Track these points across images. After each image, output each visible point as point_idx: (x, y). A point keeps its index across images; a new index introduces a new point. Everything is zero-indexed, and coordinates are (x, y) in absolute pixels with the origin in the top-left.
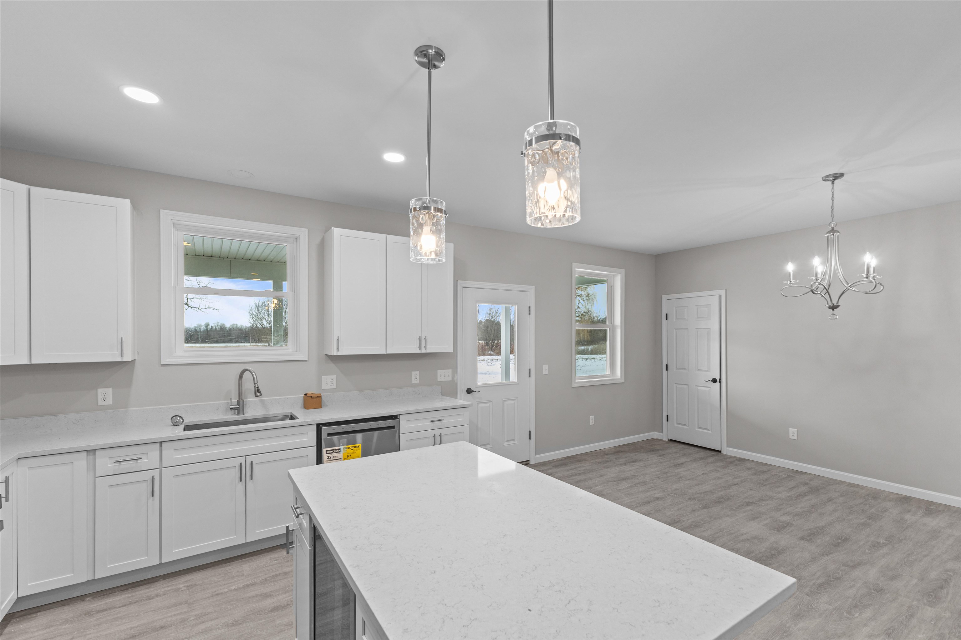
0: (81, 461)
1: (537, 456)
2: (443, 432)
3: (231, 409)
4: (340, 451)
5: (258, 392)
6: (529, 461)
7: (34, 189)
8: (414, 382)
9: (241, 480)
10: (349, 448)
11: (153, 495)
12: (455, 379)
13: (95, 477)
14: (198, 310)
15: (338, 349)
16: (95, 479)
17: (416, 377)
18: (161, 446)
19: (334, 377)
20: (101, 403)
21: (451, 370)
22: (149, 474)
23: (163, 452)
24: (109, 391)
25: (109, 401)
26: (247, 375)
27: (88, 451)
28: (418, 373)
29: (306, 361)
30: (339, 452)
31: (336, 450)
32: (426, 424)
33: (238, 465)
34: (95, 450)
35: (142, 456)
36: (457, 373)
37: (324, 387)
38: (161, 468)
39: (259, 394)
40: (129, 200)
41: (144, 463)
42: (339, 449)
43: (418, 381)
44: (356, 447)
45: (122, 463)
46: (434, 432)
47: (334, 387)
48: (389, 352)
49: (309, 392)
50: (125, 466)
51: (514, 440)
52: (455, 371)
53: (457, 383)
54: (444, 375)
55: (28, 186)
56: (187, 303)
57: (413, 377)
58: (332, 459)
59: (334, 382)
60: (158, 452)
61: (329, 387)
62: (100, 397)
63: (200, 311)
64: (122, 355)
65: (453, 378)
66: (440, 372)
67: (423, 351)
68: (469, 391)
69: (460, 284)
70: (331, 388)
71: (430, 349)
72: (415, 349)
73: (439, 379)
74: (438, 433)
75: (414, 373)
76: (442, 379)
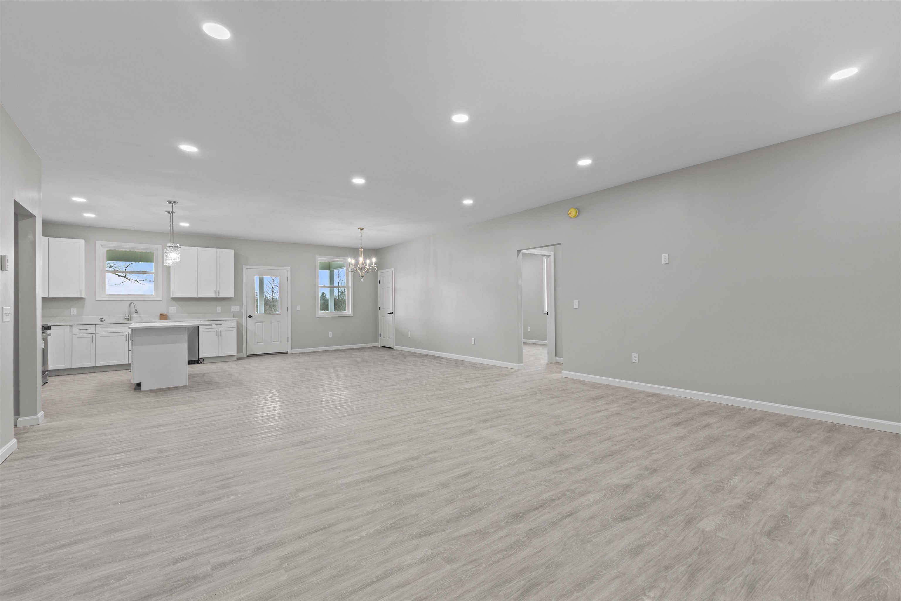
0: (68, 329)
1: (292, 350)
2: (221, 330)
3: (125, 318)
5: (136, 311)
6: (287, 352)
7: (50, 239)
8: (218, 311)
9: (126, 340)
11: (92, 342)
12: (242, 311)
13: (72, 334)
14: (136, 282)
15: (173, 295)
16: (72, 336)
17: (219, 309)
18: (96, 326)
19: (175, 308)
20: (72, 314)
21: (239, 307)
22: (91, 335)
23: (96, 328)
24: (75, 310)
25: (75, 313)
26: (132, 304)
27: (70, 325)
28: (220, 307)
29: (161, 300)
33: (125, 335)
34: (72, 325)
35: (89, 329)
36: (243, 308)
37: (170, 312)
38: (95, 333)
39: (136, 312)
40: (84, 240)
41: (89, 331)
43: (220, 311)
45: (82, 330)
46: (217, 329)
47: (175, 312)
48: (199, 296)
49: (162, 313)
50: (82, 332)
51: (278, 341)
52: (241, 306)
53: (243, 313)
54: (235, 309)
55: (48, 238)
56: (125, 276)
57: (218, 309)
59: (175, 310)
60: (94, 328)
61: (172, 312)
62: (72, 311)
63: (137, 282)
64: (81, 295)
65: (240, 310)
66: (232, 307)
67: (217, 297)
68: (250, 317)
69: (244, 267)
70: (174, 312)
71: (221, 296)
72: (213, 296)
73: (232, 311)
74: (219, 330)
75: (218, 307)
76: (234, 311)
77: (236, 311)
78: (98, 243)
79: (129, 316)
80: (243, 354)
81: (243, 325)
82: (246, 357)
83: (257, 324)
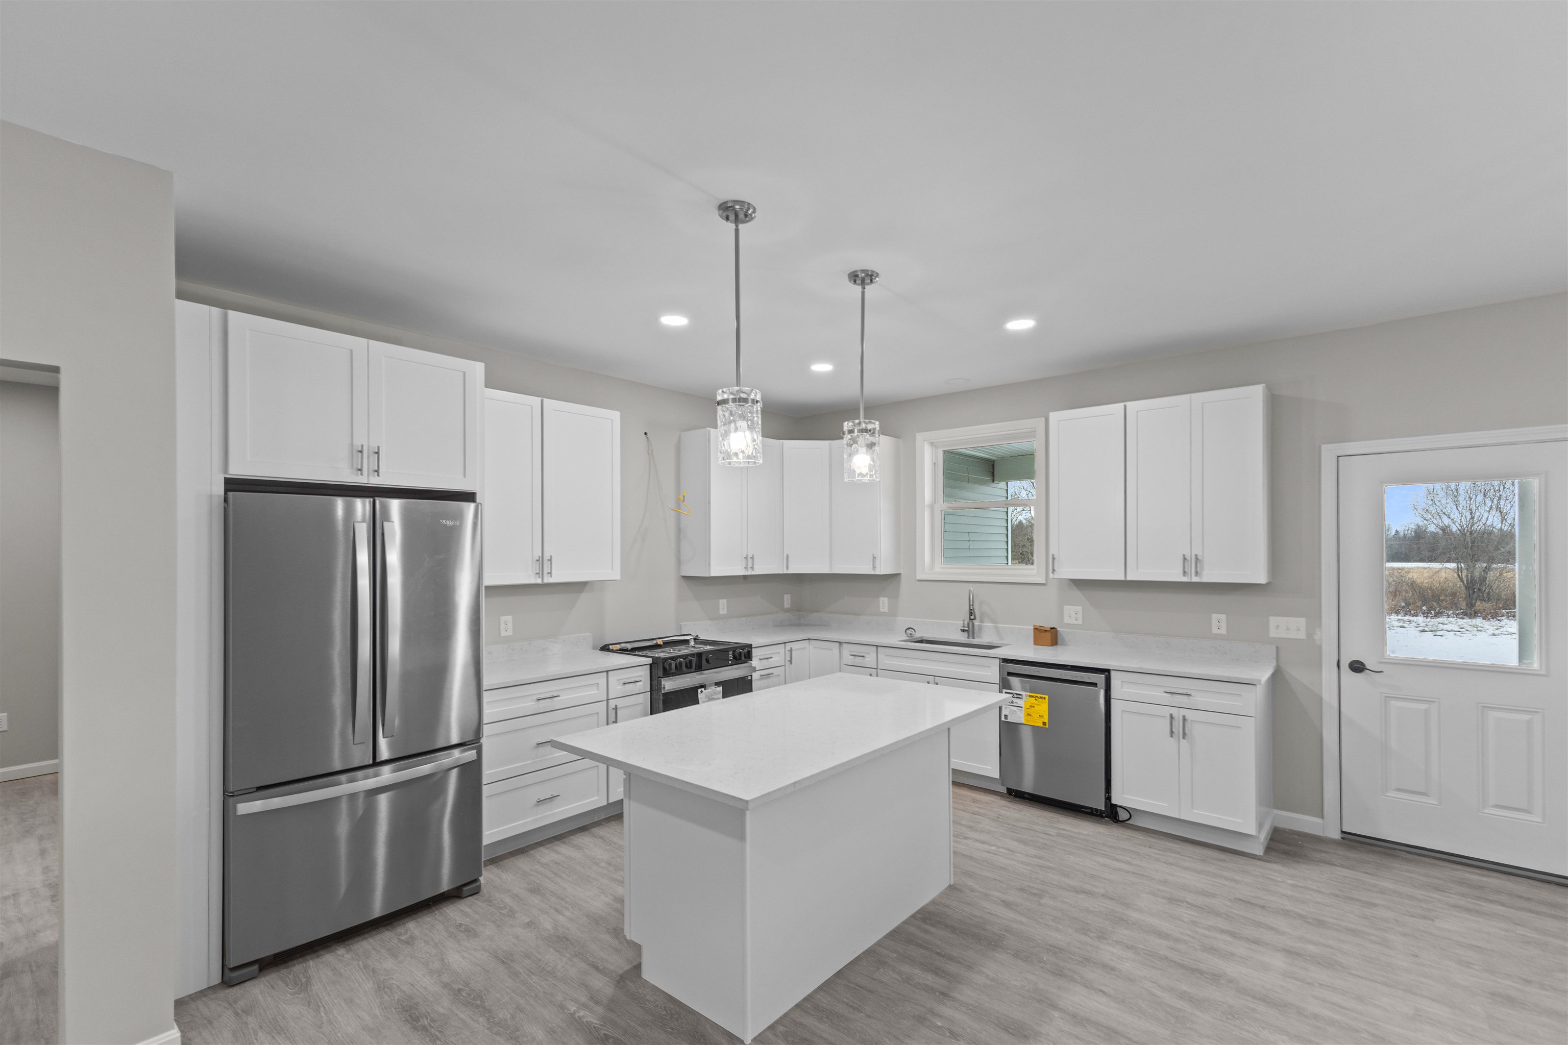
2: (1189, 714)
3: (962, 630)
4: (1020, 696)
8: (1215, 631)
10: (1032, 696)
12: (1317, 637)
13: (842, 664)
15: (1054, 571)
17: (1219, 623)
18: (877, 649)
19: (1079, 609)
20: (881, 609)
21: (1303, 619)
23: (879, 656)
24: (886, 600)
25: (886, 609)
27: (839, 643)
29: (1044, 584)
30: (1020, 698)
31: (1017, 694)
32: (1157, 694)
34: (842, 643)
35: (867, 656)
36: (1320, 626)
37: (1067, 620)
38: (877, 669)
41: (868, 661)
42: (1020, 695)
43: (1223, 631)
44: (1041, 698)
45: (856, 658)
46: (1174, 711)
47: (1080, 622)
49: (1038, 624)
50: (857, 661)
52: (1314, 618)
53: (1320, 647)
54: (1288, 629)
57: (1214, 623)
58: (1012, 704)
59: (1080, 616)
60: (875, 655)
61: (1073, 621)
62: (881, 604)
64: (874, 569)
65: (1310, 635)
66: (1273, 621)
67: (1195, 579)
68: (1357, 667)
69: (1328, 452)
70: (1076, 622)
71: (1209, 576)
72: (1175, 575)
73: (1273, 633)
74: (1178, 714)
75: (1215, 617)
76: (1282, 634)
77: (1293, 635)
78: (919, 436)
79: (968, 627)
80: (1319, 820)
81: (1321, 699)
82: (1333, 842)
83: (1394, 703)
